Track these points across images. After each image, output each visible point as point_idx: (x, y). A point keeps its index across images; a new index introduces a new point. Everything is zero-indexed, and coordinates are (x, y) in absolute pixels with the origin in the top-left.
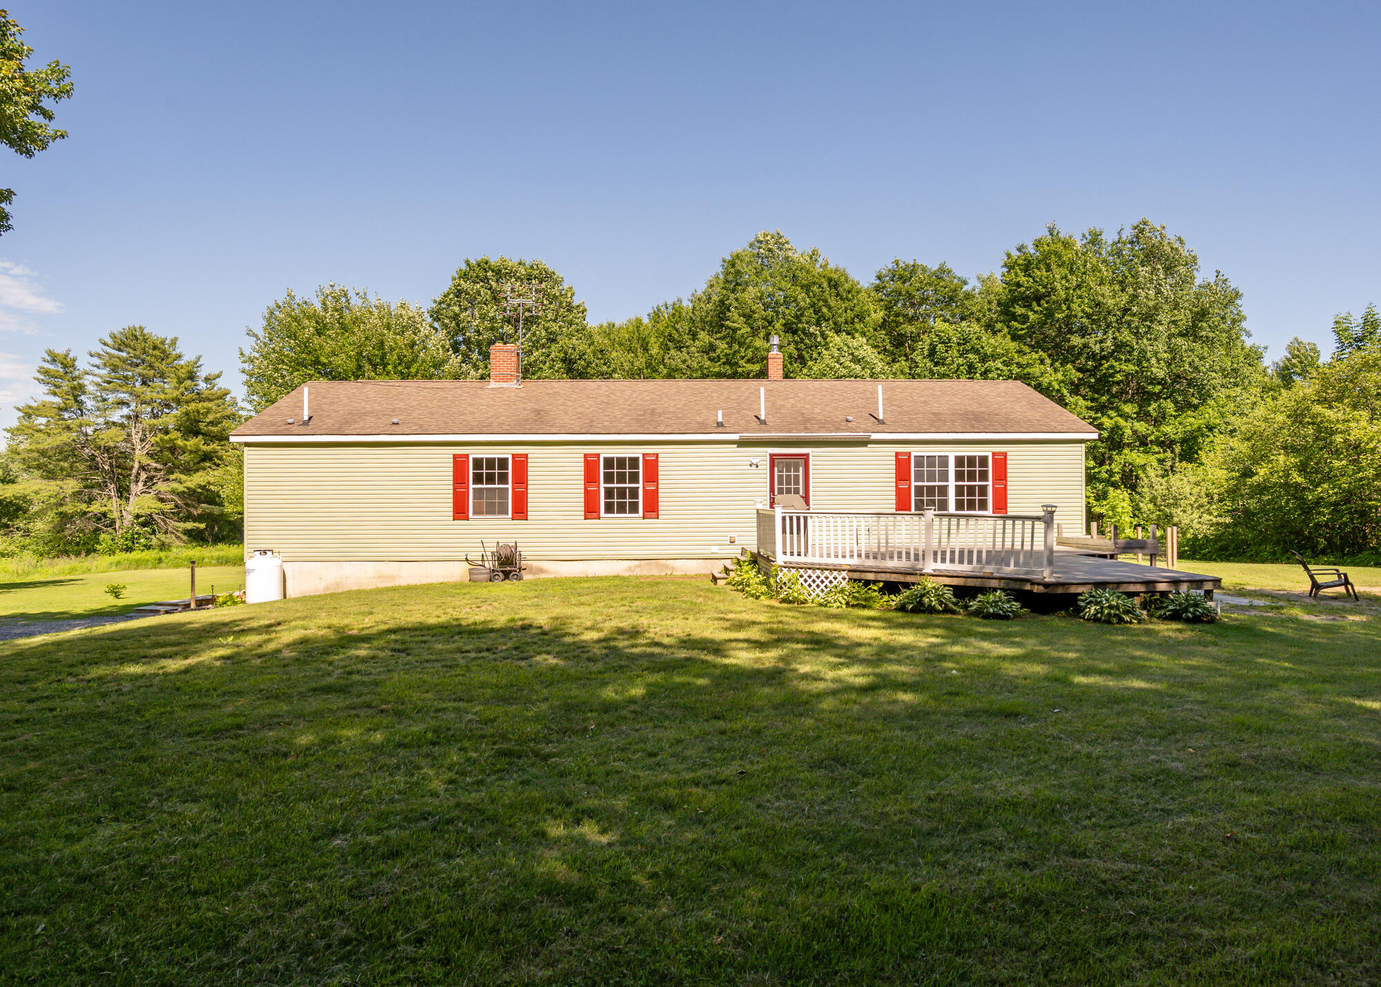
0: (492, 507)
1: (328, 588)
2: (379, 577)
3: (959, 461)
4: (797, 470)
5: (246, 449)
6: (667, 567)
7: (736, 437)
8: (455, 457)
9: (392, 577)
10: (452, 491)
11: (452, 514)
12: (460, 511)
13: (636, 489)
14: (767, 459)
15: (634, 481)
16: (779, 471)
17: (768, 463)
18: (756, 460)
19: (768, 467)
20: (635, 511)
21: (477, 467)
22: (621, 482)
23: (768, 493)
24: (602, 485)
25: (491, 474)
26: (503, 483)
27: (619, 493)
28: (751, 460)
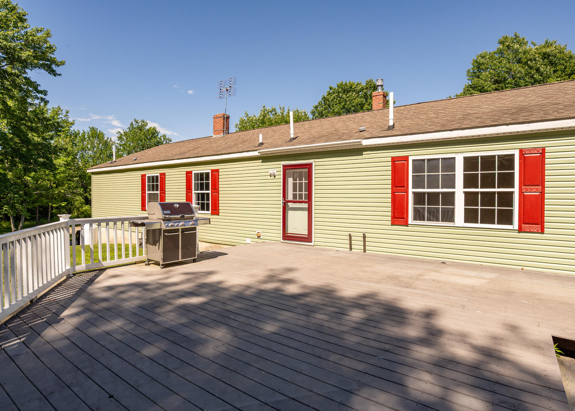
3: (470, 161)
4: (302, 180)
7: (256, 153)
11: (141, 207)
13: (208, 194)
14: (282, 169)
15: (207, 189)
16: (295, 180)
17: (282, 173)
18: (275, 171)
19: (282, 177)
20: (208, 209)
21: (149, 182)
22: (202, 189)
23: (281, 198)
24: (193, 192)
25: (153, 185)
26: (157, 190)
27: (202, 197)
28: (271, 171)
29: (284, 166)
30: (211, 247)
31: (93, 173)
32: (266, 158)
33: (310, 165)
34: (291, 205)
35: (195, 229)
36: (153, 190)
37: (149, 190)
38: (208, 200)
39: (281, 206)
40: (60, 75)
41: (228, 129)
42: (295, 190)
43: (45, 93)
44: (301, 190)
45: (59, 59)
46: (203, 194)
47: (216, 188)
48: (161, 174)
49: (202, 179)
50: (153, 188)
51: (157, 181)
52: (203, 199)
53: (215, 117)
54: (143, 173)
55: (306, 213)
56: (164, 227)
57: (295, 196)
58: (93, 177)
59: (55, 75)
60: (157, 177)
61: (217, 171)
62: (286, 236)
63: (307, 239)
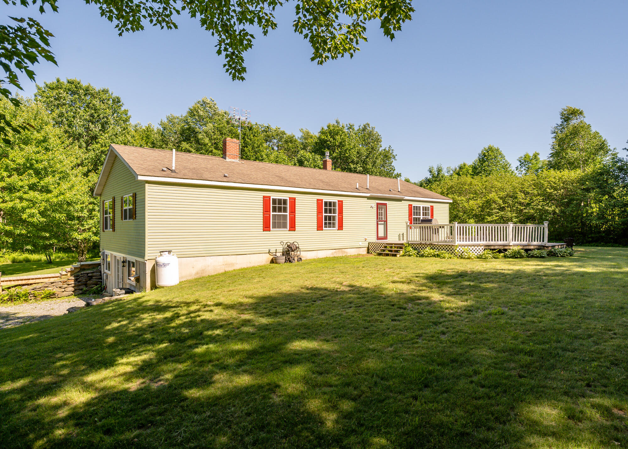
0: (280, 225)
1: (197, 273)
2: (226, 264)
4: (384, 210)
5: (147, 185)
6: (345, 252)
7: (368, 195)
8: (264, 197)
9: (232, 264)
10: (262, 216)
11: (262, 228)
12: (266, 227)
13: (335, 216)
14: (376, 205)
15: (335, 213)
18: (373, 205)
19: (376, 208)
20: (334, 227)
21: (274, 203)
22: (330, 213)
23: (376, 219)
24: (324, 214)
25: (280, 207)
26: (285, 212)
30: (332, 254)
32: (369, 198)
34: (380, 222)
36: (280, 212)
37: (274, 211)
38: (335, 220)
39: (376, 223)
44: (384, 216)
46: (330, 216)
47: (341, 213)
48: (291, 198)
49: (330, 206)
51: (285, 204)
52: (330, 220)
54: (267, 194)
55: (385, 226)
60: (285, 200)
61: (342, 201)
62: (378, 238)
63: (385, 238)
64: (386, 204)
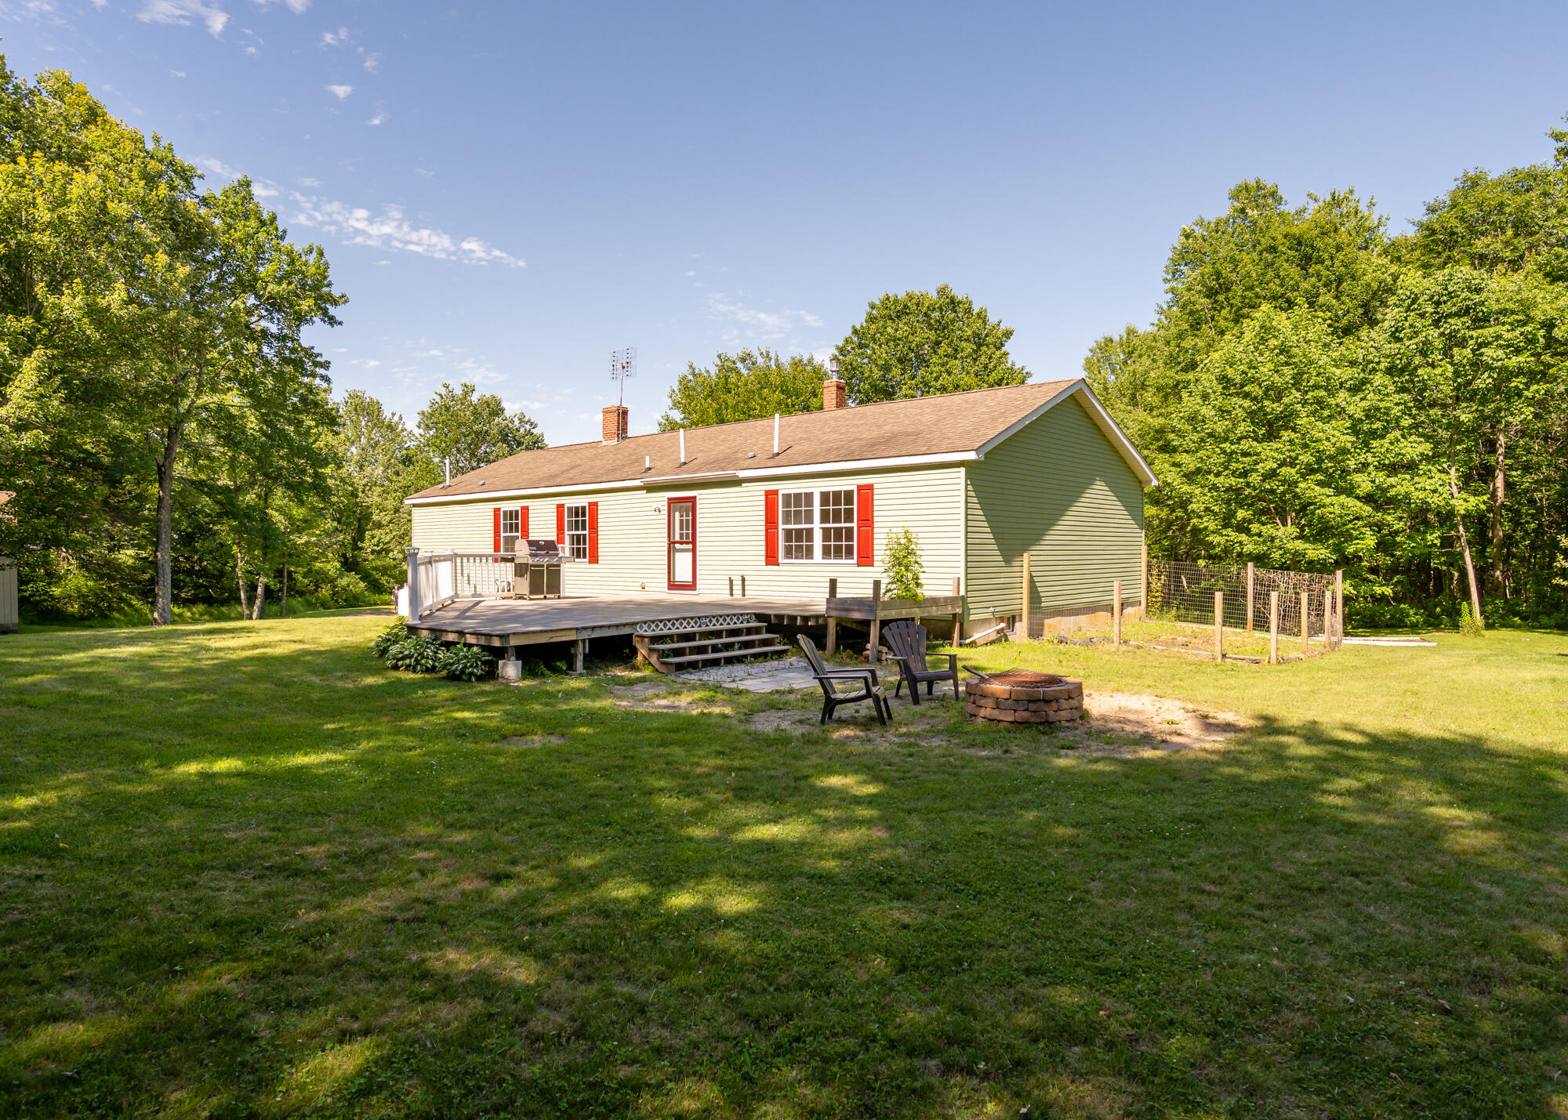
3: (825, 496)
4: (687, 516)
7: (640, 483)
8: (495, 510)
13: (585, 535)
14: (666, 503)
15: (584, 528)
16: (681, 516)
17: (666, 508)
18: (659, 505)
19: (666, 512)
20: (585, 557)
21: (505, 519)
22: (577, 529)
23: (666, 539)
24: (566, 532)
25: (511, 524)
26: (517, 531)
27: (577, 540)
28: (655, 505)
29: (670, 500)
31: (415, 505)
32: (651, 488)
33: (695, 498)
34: (677, 546)
35: (559, 566)
36: (511, 531)
37: (505, 531)
38: (585, 543)
39: (666, 549)
40: (340, 323)
41: (625, 430)
42: (681, 529)
43: (326, 365)
44: (687, 529)
45: (336, 292)
46: (578, 536)
47: (594, 528)
48: (523, 508)
49: (577, 515)
50: (512, 528)
51: (517, 519)
52: (578, 543)
53: (606, 412)
54: (497, 505)
55: (690, 554)
56: (530, 562)
57: (681, 535)
58: (415, 511)
59: (331, 324)
60: (517, 512)
61: (596, 504)
62: (673, 586)
63: (692, 586)
64: (693, 499)
